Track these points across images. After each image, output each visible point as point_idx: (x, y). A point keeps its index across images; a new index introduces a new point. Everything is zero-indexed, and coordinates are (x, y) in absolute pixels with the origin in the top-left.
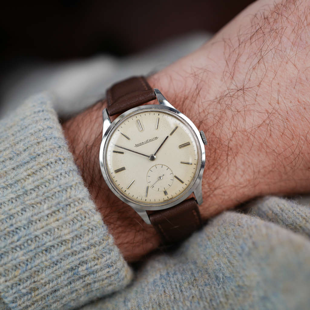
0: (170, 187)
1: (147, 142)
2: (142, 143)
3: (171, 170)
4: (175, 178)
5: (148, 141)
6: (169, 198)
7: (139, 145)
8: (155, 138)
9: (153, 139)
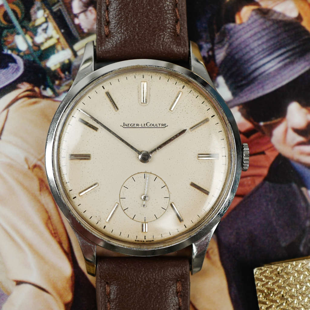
0: (155, 220)
1: (146, 126)
2: (135, 125)
3: (168, 191)
4: (170, 207)
5: (148, 125)
6: (147, 239)
7: (129, 125)
8: (162, 125)
9: (158, 125)
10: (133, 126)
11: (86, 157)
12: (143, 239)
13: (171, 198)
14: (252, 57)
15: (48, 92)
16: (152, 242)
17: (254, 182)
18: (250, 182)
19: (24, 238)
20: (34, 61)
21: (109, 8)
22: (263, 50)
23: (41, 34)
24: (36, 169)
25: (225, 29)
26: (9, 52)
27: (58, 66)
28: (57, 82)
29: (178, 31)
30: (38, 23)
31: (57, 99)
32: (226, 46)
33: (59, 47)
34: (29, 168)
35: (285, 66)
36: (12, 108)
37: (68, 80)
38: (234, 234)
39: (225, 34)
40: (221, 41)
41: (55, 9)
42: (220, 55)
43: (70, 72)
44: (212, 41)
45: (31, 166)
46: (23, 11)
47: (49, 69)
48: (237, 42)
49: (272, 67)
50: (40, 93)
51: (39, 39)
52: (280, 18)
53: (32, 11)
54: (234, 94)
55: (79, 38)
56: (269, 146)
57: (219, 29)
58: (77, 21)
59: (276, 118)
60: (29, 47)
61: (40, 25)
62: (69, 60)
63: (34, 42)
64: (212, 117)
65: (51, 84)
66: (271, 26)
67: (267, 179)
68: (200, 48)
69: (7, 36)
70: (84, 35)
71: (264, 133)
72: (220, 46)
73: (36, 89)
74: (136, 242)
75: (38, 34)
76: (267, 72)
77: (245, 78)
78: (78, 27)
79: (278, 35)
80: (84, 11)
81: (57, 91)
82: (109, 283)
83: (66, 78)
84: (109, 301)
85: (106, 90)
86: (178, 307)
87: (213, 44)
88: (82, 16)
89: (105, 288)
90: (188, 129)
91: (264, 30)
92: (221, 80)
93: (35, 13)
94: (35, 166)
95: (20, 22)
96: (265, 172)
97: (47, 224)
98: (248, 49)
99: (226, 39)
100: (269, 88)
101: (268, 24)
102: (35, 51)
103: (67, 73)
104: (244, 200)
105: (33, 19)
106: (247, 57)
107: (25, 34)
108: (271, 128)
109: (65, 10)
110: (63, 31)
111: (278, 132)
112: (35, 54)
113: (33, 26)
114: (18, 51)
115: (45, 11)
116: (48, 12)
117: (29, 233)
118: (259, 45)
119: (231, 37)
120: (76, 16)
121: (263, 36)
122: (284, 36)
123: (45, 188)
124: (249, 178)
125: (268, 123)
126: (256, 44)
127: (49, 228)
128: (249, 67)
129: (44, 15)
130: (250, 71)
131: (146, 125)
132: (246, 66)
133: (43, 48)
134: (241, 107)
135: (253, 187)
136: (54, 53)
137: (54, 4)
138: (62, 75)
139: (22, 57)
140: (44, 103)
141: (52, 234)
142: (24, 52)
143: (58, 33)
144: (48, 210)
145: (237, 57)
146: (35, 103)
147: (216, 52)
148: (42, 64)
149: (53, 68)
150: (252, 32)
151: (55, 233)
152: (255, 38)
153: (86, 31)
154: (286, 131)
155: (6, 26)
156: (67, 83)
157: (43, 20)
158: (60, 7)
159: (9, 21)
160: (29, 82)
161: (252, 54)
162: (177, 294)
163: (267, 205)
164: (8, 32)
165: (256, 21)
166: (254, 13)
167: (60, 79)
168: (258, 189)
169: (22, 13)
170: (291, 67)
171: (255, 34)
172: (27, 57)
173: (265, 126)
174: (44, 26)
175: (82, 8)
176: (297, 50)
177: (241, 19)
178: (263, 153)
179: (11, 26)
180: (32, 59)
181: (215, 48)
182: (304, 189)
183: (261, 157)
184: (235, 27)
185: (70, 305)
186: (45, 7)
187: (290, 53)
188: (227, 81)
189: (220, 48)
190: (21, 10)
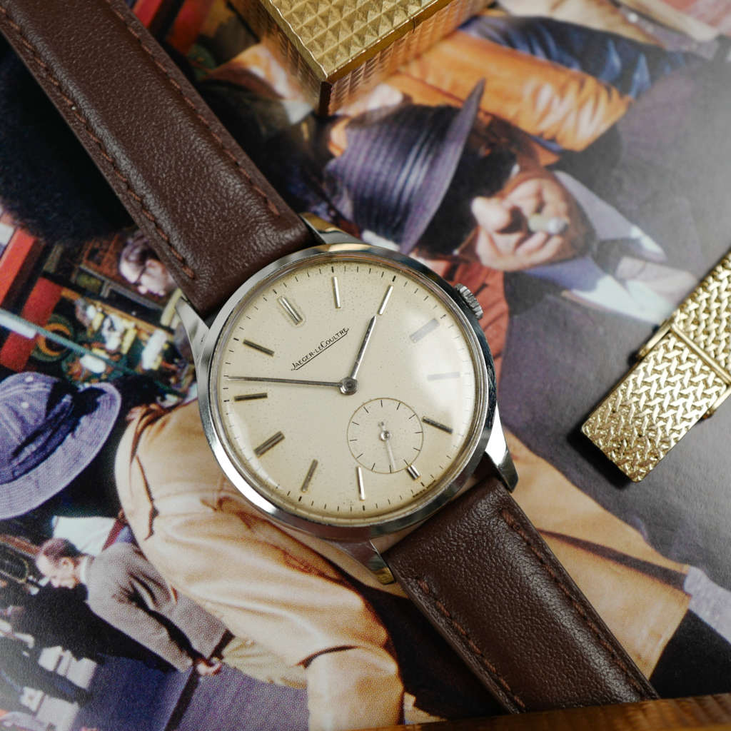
0: (419, 454)
1: (321, 348)
2: (309, 356)
3: (408, 406)
4: (425, 425)
5: (324, 344)
6: (427, 484)
7: (302, 362)
8: (341, 333)
9: (336, 337)
10: (306, 360)
11: (277, 439)
12: (421, 488)
13: (418, 413)
14: (385, 184)
15: (171, 400)
16: (435, 484)
17: (499, 327)
18: (495, 332)
19: (271, 602)
20: (126, 375)
21: (171, 242)
23: (110, 336)
24: (224, 505)
25: (329, 173)
26: (87, 385)
27: (160, 359)
28: (172, 380)
29: (275, 211)
30: (96, 325)
31: (188, 400)
32: (345, 193)
33: (144, 336)
34: (215, 510)
35: (433, 165)
36: (140, 452)
37: (184, 367)
38: (523, 407)
39: (333, 179)
40: (335, 191)
41: (105, 293)
43: (179, 357)
44: (323, 197)
45: (215, 505)
46: (68, 324)
47: (151, 371)
48: (354, 179)
49: (418, 178)
50: (162, 407)
51: (112, 344)
52: (384, 114)
53: (79, 316)
54: (397, 241)
55: (161, 308)
56: (485, 272)
57: (321, 178)
58: (143, 290)
60: (107, 362)
61: (102, 326)
62: (168, 342)
63: (108, 352)
64: (393, 280)
65: (167, 388)
66: (380, 131)
67: (512, 313)
68: (316, 214)
69: (69, 368)
70: (163, 300)
71: (467, 262)
72: (337, 197)
73: (153, 406)
74: (416, 498)
75: (107, 339)
76: (417, 187)
77: (395, 213)
78: (150, 295)
79: (397, 136)
80: (143, 272)
81: (180, 390)
82: (419, 576)
83: (179, 367)
84: (436, 599)
85: (242, 341)
86: (525, 544)
87: (328, 200)
88: (145, 279)
89: (419, 586)
90: (375, 314)
92: (368, 235)
93: (85, 315)
94: (221, 502)
95: (74, 340)
96: (503, 306)
97: (288, 564)
98: (373, 177)
99: (339, 184)
100: (433, 204)
101: (375, 130)
102: (117, 362)
103: (176, 361)
104: (505, 358)
105: (87, 324)
106: (379, 187)
107: (91, 349)
108: (471, 248)
109: (118, 286)
110: (134, 313)
111: (483, 248)
112: (120, 366)
113: (93, 333)
114: (97, 376)
115: (95, 305)
116: (98, 303)
117: (274, 591)
118: (383, 163)
119: (342, 177)
120: (137, 284)
122: (404, 131)
123: (253, 520)
124: (490, 328)
125: (463, 246)
126: (378, 164)
127: (294, 567)
128: (391, 197)
129: (97, 311)
130: (394, 200)
132: (386, 199)
133: (125, 351)
134: (417, 250)
136: (142, 348)
137: (100, 289)
138: (173, 367)
139: (106, 381)
140: (174, 417)
141: (303, 571)
142: (105, 371)
143: (130, 320)
144: (276, 544)
145: (367, 195)
146: (163, 425)
147: (339, 207)
148: (138, 370)
149: (155, 366)
150: (363, 154)
151: (306, 567)
152: (372, 157)
153: (162, 293)
154: (492, 241)
155: (60, 358)
156: (185, 372)
157: (100, 317)
158: (110, 287)
159: (59, 348)
160: (137, 404)
161: (382, 179)
162: (512, 527)
164: (67, 362)
165: (357, 138)
166: (348, 130)
167: (174, 373)
168: (510, 333)
169: (68, 327)
171: (369, 153)
172: (113, 376)
173: (462, 252)
174: (107, 323)
175: (138, 270)
176: (432, 136)
177: (338, 148)
178: (484, 286)
179: (67, 353)
180: (121, 374)
181: (333, 202)
182: (565, 294)
183: (485, 292)
184: (338, 162)
185: (391, 644)
186: (92, 300)
187: (426, 146)
188: (377, 232)
189: (339, 199)
190: (65, 324)
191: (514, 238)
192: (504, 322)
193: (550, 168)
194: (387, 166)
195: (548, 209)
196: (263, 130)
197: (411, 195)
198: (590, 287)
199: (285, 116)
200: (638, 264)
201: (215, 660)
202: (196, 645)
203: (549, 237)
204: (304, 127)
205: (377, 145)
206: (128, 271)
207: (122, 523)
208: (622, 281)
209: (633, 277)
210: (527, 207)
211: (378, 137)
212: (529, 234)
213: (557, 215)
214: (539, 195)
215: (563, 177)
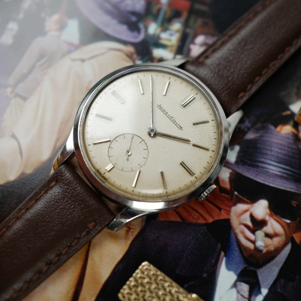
0: (121, 170)
2: (165, 112)
5: (173, 119)
6: (105, 175)
7: (162, 109)
8: (180, 127)
9: (178, 124)
10: (163, 111)
12: (103, 173)
13: (142, 168)
15: (139, 62)
16: (105, 180)
17: (198, 219)
18: (196, 217)
20: (149, 43)
22: (277, 157)
29: (240, 95)
32: (258, 135)
33: (169, 49)
35: (281, 177)
38: (156, 235)
40: (258, 130)
42: (251, 136)
47: (152, 53)
50: (135, 59)
51: (164, 36)
53: (175, 20)
54: (237, 162)
56: (228, 209)
58: (192, 46)
59: (248, 199)
60: (154, 34)
63: (159, 34)
64: (212, 151)
67: (207, 225)
71: (231, 199)
74: (97, 171)
76: (267, 170)
77: (252, 160)
82: (58, 182)
87: (252, 127)
90: (192, 143)
91: (289, 147)
92: (237, 148)
96: (211, 220)
98: (269, 148)
100: (260, 179)
101: (294, 146)
104: (182, 223)
111: (241, 207)
118: (277, 152)
119: (266, 133)
121: (284, 150)
122: (297, 161)
124: (197, 214)
125: (240, 196)
126: (276, 150)
131: (171, 118)
133: (160, 41)
135: (194, 221)
145: (259, 145)
147: (250, 132)
148: (151, 47)
154: (246, 211)
155: (153, 14)
158: (191, 32)
161: (269, 152)
163: (192, 240)
164: (152, 17)
170: (284, 181)
171: (281, 145)
173: (236, 195)
174: (173, 32)
177: (281, 129)
178: (220, 209)
181: (252, 129)
182: (223, 253)
183: (216, 210)
184: (273, 130)
187: (291, 173)
188: (239, 152)
191: (249, 223)
192: (201, 221)
193: (292, 240)
194: (276, 155)
195: (268, 241)
196: (283, 93)
197: (262, 167)
198: (228, 268)
199: (292, 103)
200: (246, 294)
201: (13, 94)
202: (20, 85)
203: (254, 242)
204: (288, 113)
205: (286, 149)
206: (200, 39)
207: (77, 47)
208: (235, 285)
209: (238, 292)
210: (268, 229)
211: (291, 148)
212: (253, 232)
213: (266, 246)
214: (276, 235)
215: (288, 248)
